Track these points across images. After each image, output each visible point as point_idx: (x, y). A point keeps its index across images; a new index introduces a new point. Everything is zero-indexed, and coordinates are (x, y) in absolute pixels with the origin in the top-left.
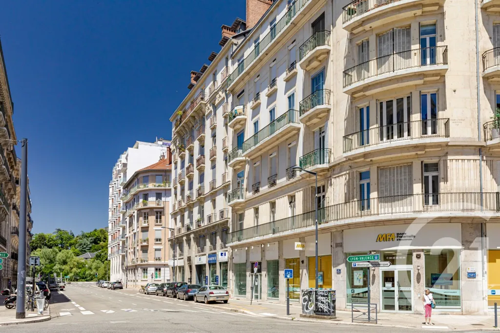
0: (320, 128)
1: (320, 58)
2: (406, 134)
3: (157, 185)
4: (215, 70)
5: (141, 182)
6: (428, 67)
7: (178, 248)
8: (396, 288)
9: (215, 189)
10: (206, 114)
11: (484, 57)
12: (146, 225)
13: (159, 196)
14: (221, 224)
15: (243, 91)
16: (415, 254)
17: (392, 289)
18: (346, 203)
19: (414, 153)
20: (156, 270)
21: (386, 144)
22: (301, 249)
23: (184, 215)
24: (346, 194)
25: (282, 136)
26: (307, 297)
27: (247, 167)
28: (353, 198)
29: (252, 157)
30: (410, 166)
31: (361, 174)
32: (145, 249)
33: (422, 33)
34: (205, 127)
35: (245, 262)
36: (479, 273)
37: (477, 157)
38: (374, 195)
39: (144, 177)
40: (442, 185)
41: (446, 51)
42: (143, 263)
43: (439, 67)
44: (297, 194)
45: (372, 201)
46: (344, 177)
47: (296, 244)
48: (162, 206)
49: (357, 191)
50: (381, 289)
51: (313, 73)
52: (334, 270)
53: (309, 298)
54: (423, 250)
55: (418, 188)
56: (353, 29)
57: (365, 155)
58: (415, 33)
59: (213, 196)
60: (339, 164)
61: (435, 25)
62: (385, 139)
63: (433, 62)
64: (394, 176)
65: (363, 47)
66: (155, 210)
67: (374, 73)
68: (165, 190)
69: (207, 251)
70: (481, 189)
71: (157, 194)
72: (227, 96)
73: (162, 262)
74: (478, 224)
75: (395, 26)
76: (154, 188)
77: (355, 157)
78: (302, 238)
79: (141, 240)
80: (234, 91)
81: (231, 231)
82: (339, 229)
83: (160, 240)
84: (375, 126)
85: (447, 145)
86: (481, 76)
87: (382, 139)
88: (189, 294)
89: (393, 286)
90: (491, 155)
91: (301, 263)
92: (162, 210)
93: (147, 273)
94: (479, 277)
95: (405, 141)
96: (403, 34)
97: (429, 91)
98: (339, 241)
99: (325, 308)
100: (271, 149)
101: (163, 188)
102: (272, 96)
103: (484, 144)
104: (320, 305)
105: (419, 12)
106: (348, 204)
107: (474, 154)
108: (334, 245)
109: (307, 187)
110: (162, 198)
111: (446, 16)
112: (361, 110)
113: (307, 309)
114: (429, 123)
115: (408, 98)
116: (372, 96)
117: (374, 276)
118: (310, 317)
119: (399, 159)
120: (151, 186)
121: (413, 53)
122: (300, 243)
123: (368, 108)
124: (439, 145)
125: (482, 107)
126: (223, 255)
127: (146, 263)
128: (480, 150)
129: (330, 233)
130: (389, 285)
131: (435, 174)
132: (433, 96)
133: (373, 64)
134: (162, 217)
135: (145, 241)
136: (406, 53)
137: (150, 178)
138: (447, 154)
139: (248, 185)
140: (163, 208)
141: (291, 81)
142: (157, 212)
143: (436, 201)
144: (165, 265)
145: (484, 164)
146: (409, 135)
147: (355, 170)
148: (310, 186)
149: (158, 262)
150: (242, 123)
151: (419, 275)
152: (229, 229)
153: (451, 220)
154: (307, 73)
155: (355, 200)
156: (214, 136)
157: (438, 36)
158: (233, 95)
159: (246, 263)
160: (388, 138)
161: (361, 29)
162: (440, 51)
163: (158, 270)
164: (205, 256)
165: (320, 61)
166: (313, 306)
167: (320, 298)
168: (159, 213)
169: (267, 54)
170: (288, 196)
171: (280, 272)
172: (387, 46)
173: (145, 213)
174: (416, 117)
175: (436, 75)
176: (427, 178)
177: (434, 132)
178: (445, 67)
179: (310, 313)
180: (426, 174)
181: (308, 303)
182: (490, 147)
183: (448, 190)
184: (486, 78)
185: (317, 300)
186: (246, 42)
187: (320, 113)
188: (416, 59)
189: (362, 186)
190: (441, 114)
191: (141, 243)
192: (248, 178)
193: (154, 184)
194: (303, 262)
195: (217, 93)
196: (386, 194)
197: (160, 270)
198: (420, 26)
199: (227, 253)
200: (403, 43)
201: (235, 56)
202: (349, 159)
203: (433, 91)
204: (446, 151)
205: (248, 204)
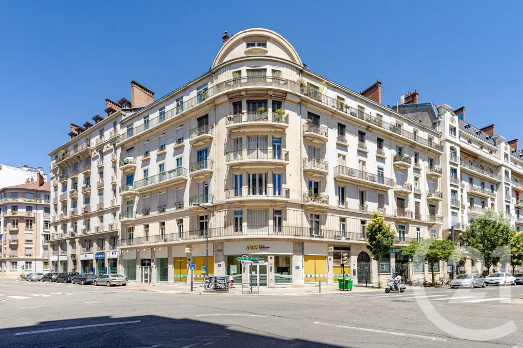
0: (204, 182)
1: (205, 141)
2: (264, 193)
3: (28, 200)
4: (102, 128)
5: (9, 196)
6: (277, 160)
7: (59, 247)
8: (258, 275)
9: (103, 209)
10: (92, 157)
11: (304, 161)
12: (15, 229)
13: (29, 208)
14: (109, 233)
15: (133, 148)
16: (269, 257)
17: (255, 275)
18: (225, 227)
19: (269, 204)
20: (27, 263)
21: (252, 197)
22: (189, 252)
23: (66, 225)
24: (225, 222)
25: (172, 183)
26: (208, 281)
27: (137, 198)
28: (231, 225)
29: (142, 192)
30: (267, 211)
31: (235, 211)
32: (14, 247)
33: (274, 142)
34: (90, 166)
35: (135, 258)
36: (301, 266)
37: (301, 210)
38: (245, 224)
39: (12, 193)
40: (284, 222)
41: (288, 153)
42: (12, 258)
43: (283, 161)
44: (184, 220)
45: (243, 228)
46: (224, 212)
47: (186, 249)
48: (33, 216)
49: (233, 221)
50: (249, 275)
51: (199, 149)
52: (216, 265)
53: (210, 281)
54: (273, 255)
55: (271, 222)
56: (231, 129)
57: (240, 202)
58: (270, 140)
59: (101, 214)
60: (220, 205)
61: (280, 139)
62: (251, 194)
63: (279, 158)
64: (257, 215)
65: (238, 141)
66: (25, 219)
67: (245, 157)
68: (36, 204)
69: (94, 251)
70: (302, 225)
71: (27, 206)
72: (116, 148)
73: (33, 257)
74: (300, 242)
75: (259, 134)
76: (24, 202)
77: (233, 202)
78: (189, 245)
79: (9, 240)
80: (124, 146)
81: (120, 238)
82: (220, 242)
83: (31, 241)
84: (246, 187)
85: (287, 202)
86: (302, 170)
87: (249, 194)
88: (87, 280)
89: (256, 273)
90: (306, 209)
91: (188, 260)
92: (33, 219)
93: (16, 265)
94: (301, 269)
95: (263, 197)
96: (263, 140)
97: (277, 173)
98: (220, 248)
99: (222, 286)
100: (161, 189)
101: (34, 203)
102: (161, 156)
103: (303, 203)
104: (218, 285)
105: (273, 130)
106: (227, 228)
107: (299, 208)
108: (216, 251)
109: (194, 215)
110: (33, 210)
111: (287, 136)
112: (236, 176)
113: (208, 287)
114: (277, 189)
115: (265, 174)
116: (244, 169)
117: (244, 268)
118: (211, 292)
119: (260, 206)
120: (20, 200)
121: (269, 151)
122: (188, 249)
123: (241, 176)
124: (283, 202)
125: (303, 186)
126: (114, 254)
127: (15, 257)
128: (302, 206)
129: (212, 244)
130: (253, 273)
131: (280, 216)
132: (279, 176)
133: (245, 152)
134: (33, 224)
135: (14, 241)
136: (265, 150)
137: (19, 194)
138: (286, 206)
139: (138, 209)
140: (34, 218)
141: (179, 150)
142: (27, 221)
143: (280, 230)
144: (36, 259)
145: (303, 213)
146: (266, 194)
147: (232, 209)
148: (196, 215)
149: (28, 257)
150: (132, 168)
151: (271, 268)
152: (119, 237)
153: (288, 240)
154: (193, 147)
155: (232, 226)
156: (101, 173)
157: (282, 145)
158: (122, 149)
159: (136, 260)
160: (254, 194)
161: (237, 130)
162: (283, 154)
163: (29, 262)
164: (92, 254)
165: (205, 142)
166: (213, 285)
167: (218, 281)
168: (30, 222)
169: (157, 129)
170: (177, 219)
171: (169, 266)
172: (253, 143)
173: (14, 221)
174: (270, 185)
175: (282, 165)
176: (276, 217)
177: (279, 194)
178: (287, 162)
179: (211, 289)
180: (275, 216)
181: (209, 284)
182: (306, 206)
183: (287, 225)
184: (305, 171)
185: (216, 282)
186: (135, 117)
187: (205, 173)
188: (271, 155)
189: (236, 219)
190: (283, 186)
191: (10, 242)
192: (138, 205)
193: (24, 199)
194: (189, 260)
195: (105, 144)
196: (251, 224)
197: (30, 263)
198: (273, 138)
199: (117, 253)
200: (263, 145)
201: (124, 123)
202: (228, 203)
203: (280, 173)
204: (286, 205)
205: (138, 222)
